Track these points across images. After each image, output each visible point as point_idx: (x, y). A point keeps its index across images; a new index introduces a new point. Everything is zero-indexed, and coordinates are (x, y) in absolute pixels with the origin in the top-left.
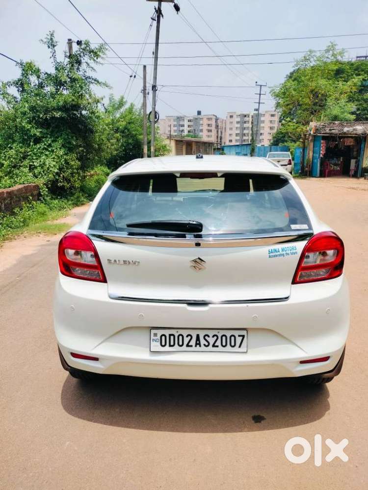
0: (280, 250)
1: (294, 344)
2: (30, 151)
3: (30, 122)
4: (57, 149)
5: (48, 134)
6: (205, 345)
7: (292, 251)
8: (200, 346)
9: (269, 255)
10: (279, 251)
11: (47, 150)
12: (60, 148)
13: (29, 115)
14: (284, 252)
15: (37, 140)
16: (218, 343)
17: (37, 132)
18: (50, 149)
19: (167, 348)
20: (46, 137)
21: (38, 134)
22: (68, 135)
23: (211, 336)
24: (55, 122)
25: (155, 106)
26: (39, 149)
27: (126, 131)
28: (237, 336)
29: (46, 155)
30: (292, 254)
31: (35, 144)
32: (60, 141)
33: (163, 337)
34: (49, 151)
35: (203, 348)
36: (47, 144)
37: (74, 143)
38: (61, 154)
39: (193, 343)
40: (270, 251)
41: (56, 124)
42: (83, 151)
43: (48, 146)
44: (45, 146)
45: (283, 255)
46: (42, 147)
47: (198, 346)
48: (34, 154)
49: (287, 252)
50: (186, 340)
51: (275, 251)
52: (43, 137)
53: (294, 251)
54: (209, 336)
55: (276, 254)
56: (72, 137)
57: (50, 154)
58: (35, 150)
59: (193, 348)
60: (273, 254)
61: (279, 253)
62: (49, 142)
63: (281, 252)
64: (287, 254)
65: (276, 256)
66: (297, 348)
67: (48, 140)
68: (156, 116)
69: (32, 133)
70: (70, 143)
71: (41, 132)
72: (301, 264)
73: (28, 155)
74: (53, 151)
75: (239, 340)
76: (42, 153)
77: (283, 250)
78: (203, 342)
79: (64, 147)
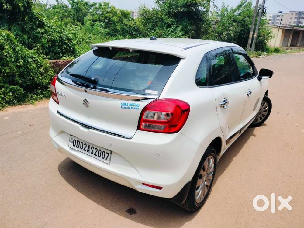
0: (129, 104)
1: (135, 169)
2: (163, 33)
3: (166, 15)
4: (178, 31)
5: (175, 22)
6: (91, 152)
7: (136, 107)
8: (89, 152)
9: (121, 106)
10: (127, 105)
11: (173, 32)
12: (180, 31)
13: (166, 11)
14: (131, 107)
15: (169, 26)
16: (97, 154)
17: (169, 21)
18: (174, 32)
19: (75, 148)
20: (174, 24)
21: (169, 22)
22: (186, 23)
23: (95, 148)
24: (181, 15)
25: (264, 3)
26: (168, 31)
27: (242, 21)
28: (106, 153)
29: (172, 35)
30: (136, 109)
31: (167, 28)
32: (181, 26)
33: (75, 141)
34: (174, 33)
35: (90, 154)
36: (173, 29)
37: (189, 28)
38: (180, 35)
39: (86, 149)
40: (122, 104)
41: (181, 16)
42: (194, 33)
43: (174, 30)
44: (172, 30)
45: (129, 108)
46: (170, 30)
47: (88, 152)
48: (166, 34)
49: (133, 107)
50: (84, 146)
51: (125, 104)
52: (172, 24)
53: (137, 107)
54: (93, 148)
55: (126, 106)
56: (189, 24)
57: (174, 34)
58: (166, 32)
59: (86, 152)
60: (124, 106)
61: (127, 106)
62: (175, 27)
63: (128, 106)
64: (132, 108)
65: (125, 108)
66: (137, 172)
67: (174, 26)
68: (263, 11)
69: (166, 21)
70: (186, 28)
71: (172, 21)
72: (143, 118)
73: (162, 35)
74: (176, 33)
75: (106, 155)
76: (169, 34)
77: (130, 105)
78: (91, 150)
79: (183, 30)
